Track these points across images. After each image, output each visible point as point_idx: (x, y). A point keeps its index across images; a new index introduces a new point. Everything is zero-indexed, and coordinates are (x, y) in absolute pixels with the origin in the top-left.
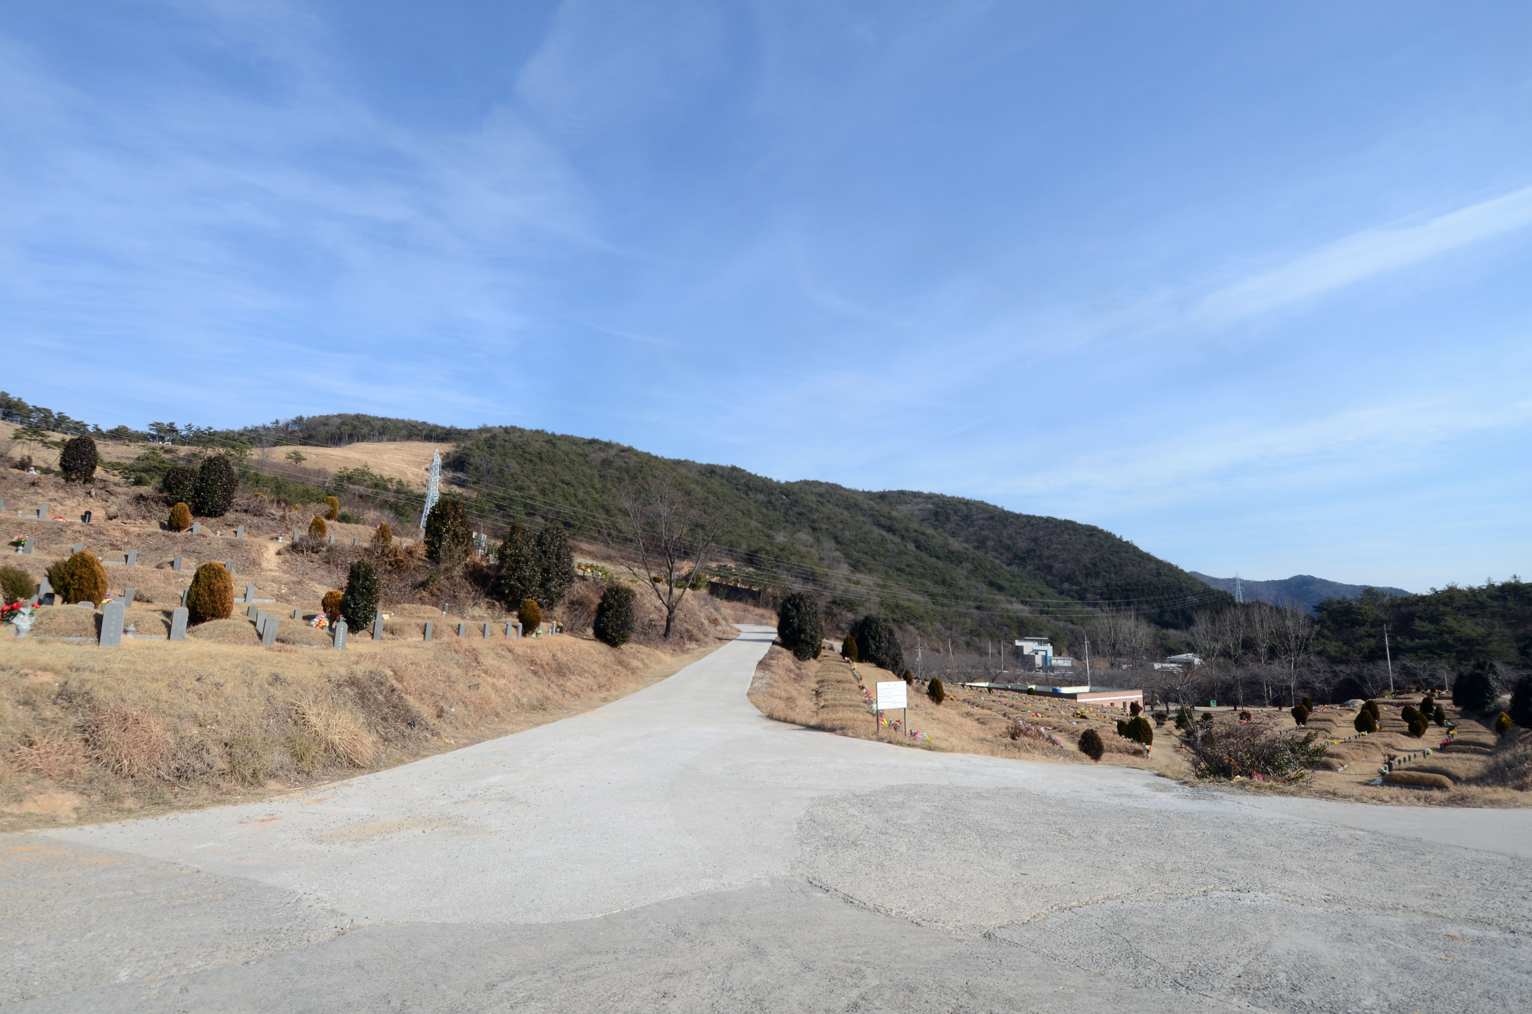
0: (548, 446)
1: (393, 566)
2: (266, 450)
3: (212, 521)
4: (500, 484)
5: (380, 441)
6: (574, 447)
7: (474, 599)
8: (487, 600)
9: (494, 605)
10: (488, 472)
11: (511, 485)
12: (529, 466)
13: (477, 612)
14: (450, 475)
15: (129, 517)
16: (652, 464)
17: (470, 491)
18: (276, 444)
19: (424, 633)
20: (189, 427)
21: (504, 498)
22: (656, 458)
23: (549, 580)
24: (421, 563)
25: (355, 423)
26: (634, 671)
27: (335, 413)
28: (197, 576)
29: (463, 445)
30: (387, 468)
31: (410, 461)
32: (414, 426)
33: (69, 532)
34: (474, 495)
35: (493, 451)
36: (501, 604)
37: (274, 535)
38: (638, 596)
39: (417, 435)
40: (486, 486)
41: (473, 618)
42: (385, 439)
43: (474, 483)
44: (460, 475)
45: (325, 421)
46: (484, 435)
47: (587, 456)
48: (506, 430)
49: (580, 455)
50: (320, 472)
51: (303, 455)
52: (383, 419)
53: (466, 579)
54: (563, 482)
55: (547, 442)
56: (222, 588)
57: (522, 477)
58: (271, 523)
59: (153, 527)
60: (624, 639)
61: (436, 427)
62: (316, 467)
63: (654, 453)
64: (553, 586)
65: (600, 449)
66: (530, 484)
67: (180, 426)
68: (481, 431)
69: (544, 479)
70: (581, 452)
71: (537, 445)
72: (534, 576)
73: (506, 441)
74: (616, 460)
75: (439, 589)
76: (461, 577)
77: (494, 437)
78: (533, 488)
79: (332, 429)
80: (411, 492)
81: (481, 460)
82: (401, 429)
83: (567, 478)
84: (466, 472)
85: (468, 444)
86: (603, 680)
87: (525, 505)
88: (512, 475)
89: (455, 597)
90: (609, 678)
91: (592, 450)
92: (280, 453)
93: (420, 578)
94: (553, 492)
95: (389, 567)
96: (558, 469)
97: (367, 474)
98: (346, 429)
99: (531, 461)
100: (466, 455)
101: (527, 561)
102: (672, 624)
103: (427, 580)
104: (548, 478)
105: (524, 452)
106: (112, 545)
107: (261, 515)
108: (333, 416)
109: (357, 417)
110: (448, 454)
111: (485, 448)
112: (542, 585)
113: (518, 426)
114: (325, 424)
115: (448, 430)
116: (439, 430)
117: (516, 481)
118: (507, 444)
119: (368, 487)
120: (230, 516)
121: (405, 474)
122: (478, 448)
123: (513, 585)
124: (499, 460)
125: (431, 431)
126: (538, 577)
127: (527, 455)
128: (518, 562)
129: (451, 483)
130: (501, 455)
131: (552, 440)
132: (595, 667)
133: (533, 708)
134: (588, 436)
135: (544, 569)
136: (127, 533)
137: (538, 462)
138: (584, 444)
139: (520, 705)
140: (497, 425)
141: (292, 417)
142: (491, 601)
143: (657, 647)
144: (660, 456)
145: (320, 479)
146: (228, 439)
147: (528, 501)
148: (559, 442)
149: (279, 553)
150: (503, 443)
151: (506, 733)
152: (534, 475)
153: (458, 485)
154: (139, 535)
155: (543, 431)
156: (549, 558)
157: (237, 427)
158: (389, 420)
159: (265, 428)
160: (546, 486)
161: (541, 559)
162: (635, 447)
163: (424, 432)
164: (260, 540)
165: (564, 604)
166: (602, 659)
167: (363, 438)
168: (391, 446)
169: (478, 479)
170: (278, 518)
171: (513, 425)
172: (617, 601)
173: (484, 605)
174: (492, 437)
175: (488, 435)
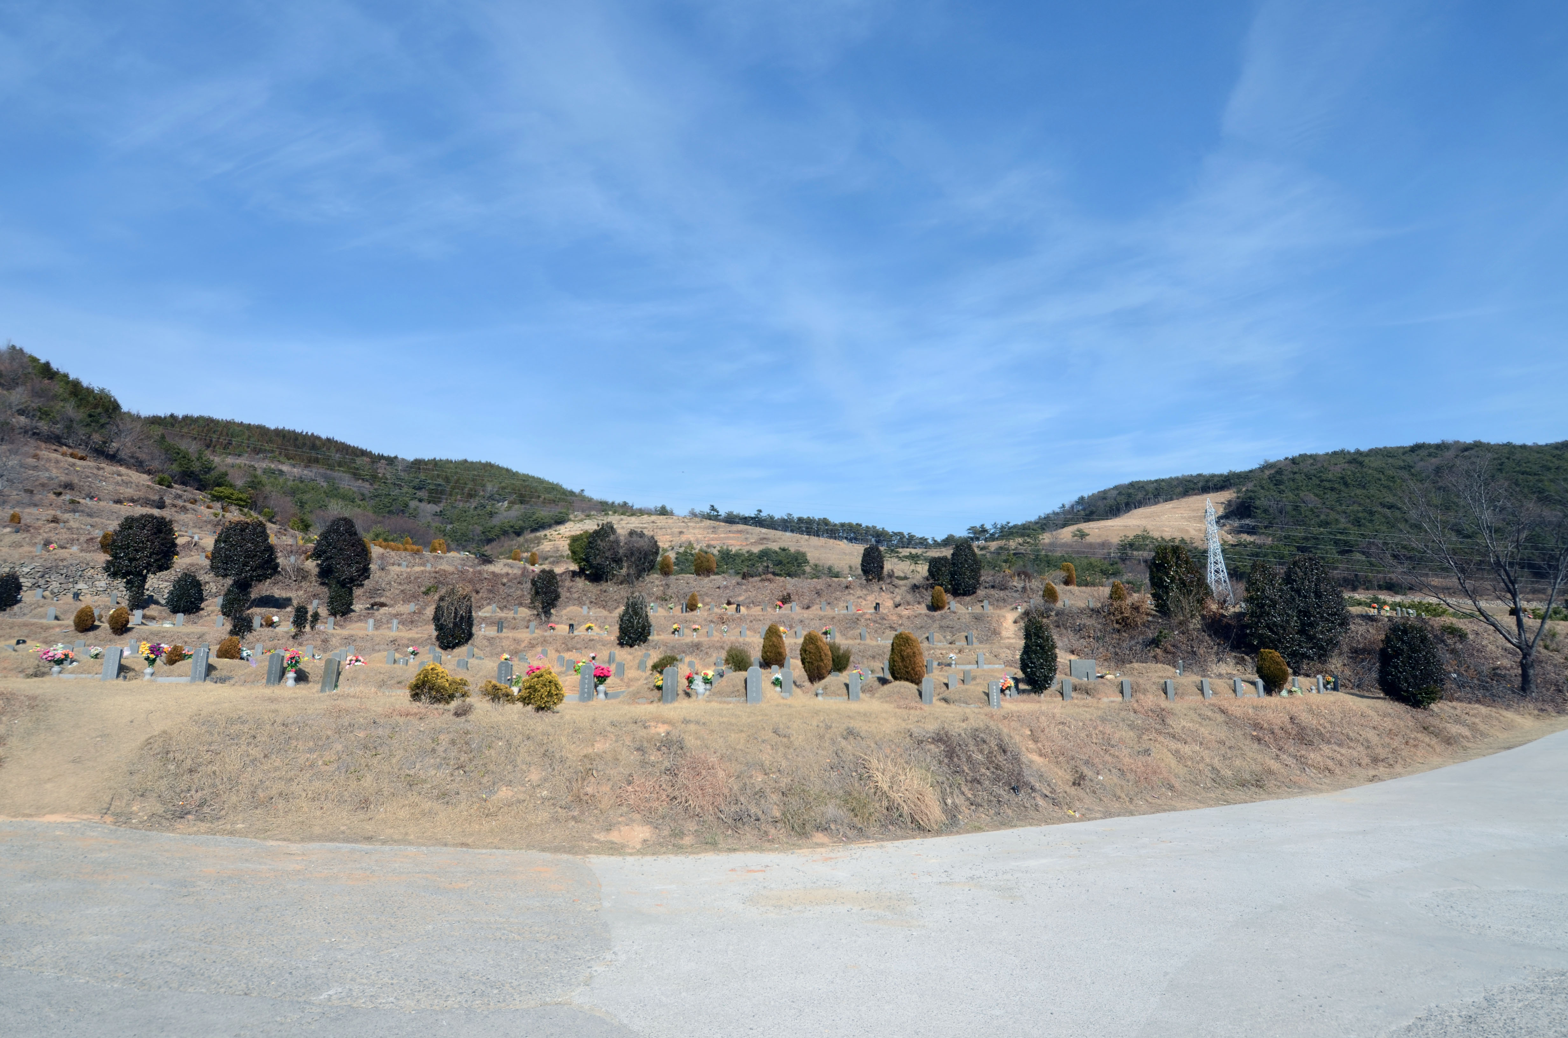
0: (1352, 467)
1: (1120, 624)
2: (1054, 533)
3: (967, 599)
4: (1297, 523)
5: (1156, 503)
6: (1390, 460)
7: (1217, 654)
8: (1234, 654)
9: (1243, 659)
10: (1281, 512)
11: (1313, 522)
12: (1331, 496)
13: (1223, 668)
14: (1237, 524)
15: (908, 604)
16: (1518, 456)
17: (1263, 537)
18: (1064, 525)
19: (1122, 692)
20: (995, 524)
21: (1306, 539)
22: (1524, 447)
23: (1311, 625)
24: (1150, 618)
25: (1131, 491)
26: (1449, 741)
27: (1111, 485)
28: (893, 645)
29: (1244, 489)
30: (1167, 529)
31: (1190, 517)
32: (1189, 481)
33: (863, 620)
34: (1269, 541)
35: (1281, 487)
36: (1252, 658)
37: (1014, 605)
38: (1471, 637)
39: (1193, 489)
40: (1282, 528)
41: (1220, 676)
42: (1161, 500)
43: (1266, 527)
44: (1247, 521)
45: (1103, 495)
46: (1267, 472)
47: (1412, 467)
48: (1294, 461)
49: (1401, 468)
50: (1103, 545)
51: (1086, 531)
52: (1156, 481)
53: (1204, 631)
54: (1383, 505)
55: (1350, 462)
56: (911, 654)
57: (1325, 510)
58: (1015, 595)
59: (922, 609)
60: (1432, 697)
61: (1213, 476)
62: (1099, 540)
63: (1518, 441)
64: (1320, 631)
65: (1430, 455)
66: (1337, 517)
67: (988, 526)
68: (1262, 469)
69: (1356, 507)
70: (1402, 464)
71: (1338, 469)
72: (1288, 622)
73: (1295, 473)
74: (1458, 462)
75: (1174, 646)
76: (1198, 630)
77: (1280, 472)
78: (1343, 520)
79: (1110, 502)
80: (1196, 548)
81: (1269, 500)
82: (1176, 487)
83: (1387, 500)
84: (1255, 517)
85: (1250, 486)
86: (1382, 753)
87: (1336, 543)
88: (1312, 510)
89: (1194, 653)
90: (1394, 750)
91: (1419, 458)
92: (1066, 534)
93: (1151, 634)
94: (1371, 521)
95: (1117, 626)
96: (1372, 492)
97: (1147, 538)
98: (1122, 499)
99: (1332, 489)
100: (1250, 498)
101: (1274, 604)
102: (1531, 672)
103: (1158, 636)
104: (1360, 505)
105: (1322, 481)
106: (891, 627)
107: (1006, 589)
108: (1110, 490)
109: (1132, 485)
110: (1229, 501)
111: (1271, 486)
112: (1301, 632)
113: (1308, 453)
114: (1105, 498)
115: (1226, 477)
116: (1216, 479)
117: (1318, 516)
118: (1297, 476)
119: (1150, 551)
120: (981, 592)
121: (1187, 531)
122: (1263, 488)
123: (1262, 635)
124: (1291, 496)
125: (1207, 481)
126: (1294, 622)
127: (1327, 485)
128: (1263, 606)
129: (1240, 532)
130: (1292, 490)
131: (1356, 459)
132: (1371, 735)
133: (1243, 784)
134: (1409, 442)
135: (1300, 611)
136: (900, 617)
137: (1343, 488)
138: (1404, 454)
139: (1218, 779)
140: (1282, 458)
141: (1075, 498)
142: (1238, 655)
143: (1508, 707)
144: (1529, 443)
145: (1106, 551)
146: (1025, 530)
147: (1339, 537)
148: (1367, 460)
149: (1015, 622)
150: (1292, 476)
151: (1174, 809)
152: (1341, 505)
153: (1248, 533)
154: (909, 618)
155: (1342, 451)
156: (1305, 597)
157: (1032, 517)
158: (1163, 480)
159: (1054, 513)
160: (1360, 515)
161: (1294, 599)
162: (1484, 440)
163: (1200, 485)
164: (1003, 612)
165: (1341, 654)
166: (1388, 724)
167: (1139, 504)
168: (1169, 505)
169: (1270, 523)
170: (1020, 589)
171: (1302, 453)
172: (1409, 644)
173: (1231, 661)
174: (1277, 472)
175: (1272, 471)
